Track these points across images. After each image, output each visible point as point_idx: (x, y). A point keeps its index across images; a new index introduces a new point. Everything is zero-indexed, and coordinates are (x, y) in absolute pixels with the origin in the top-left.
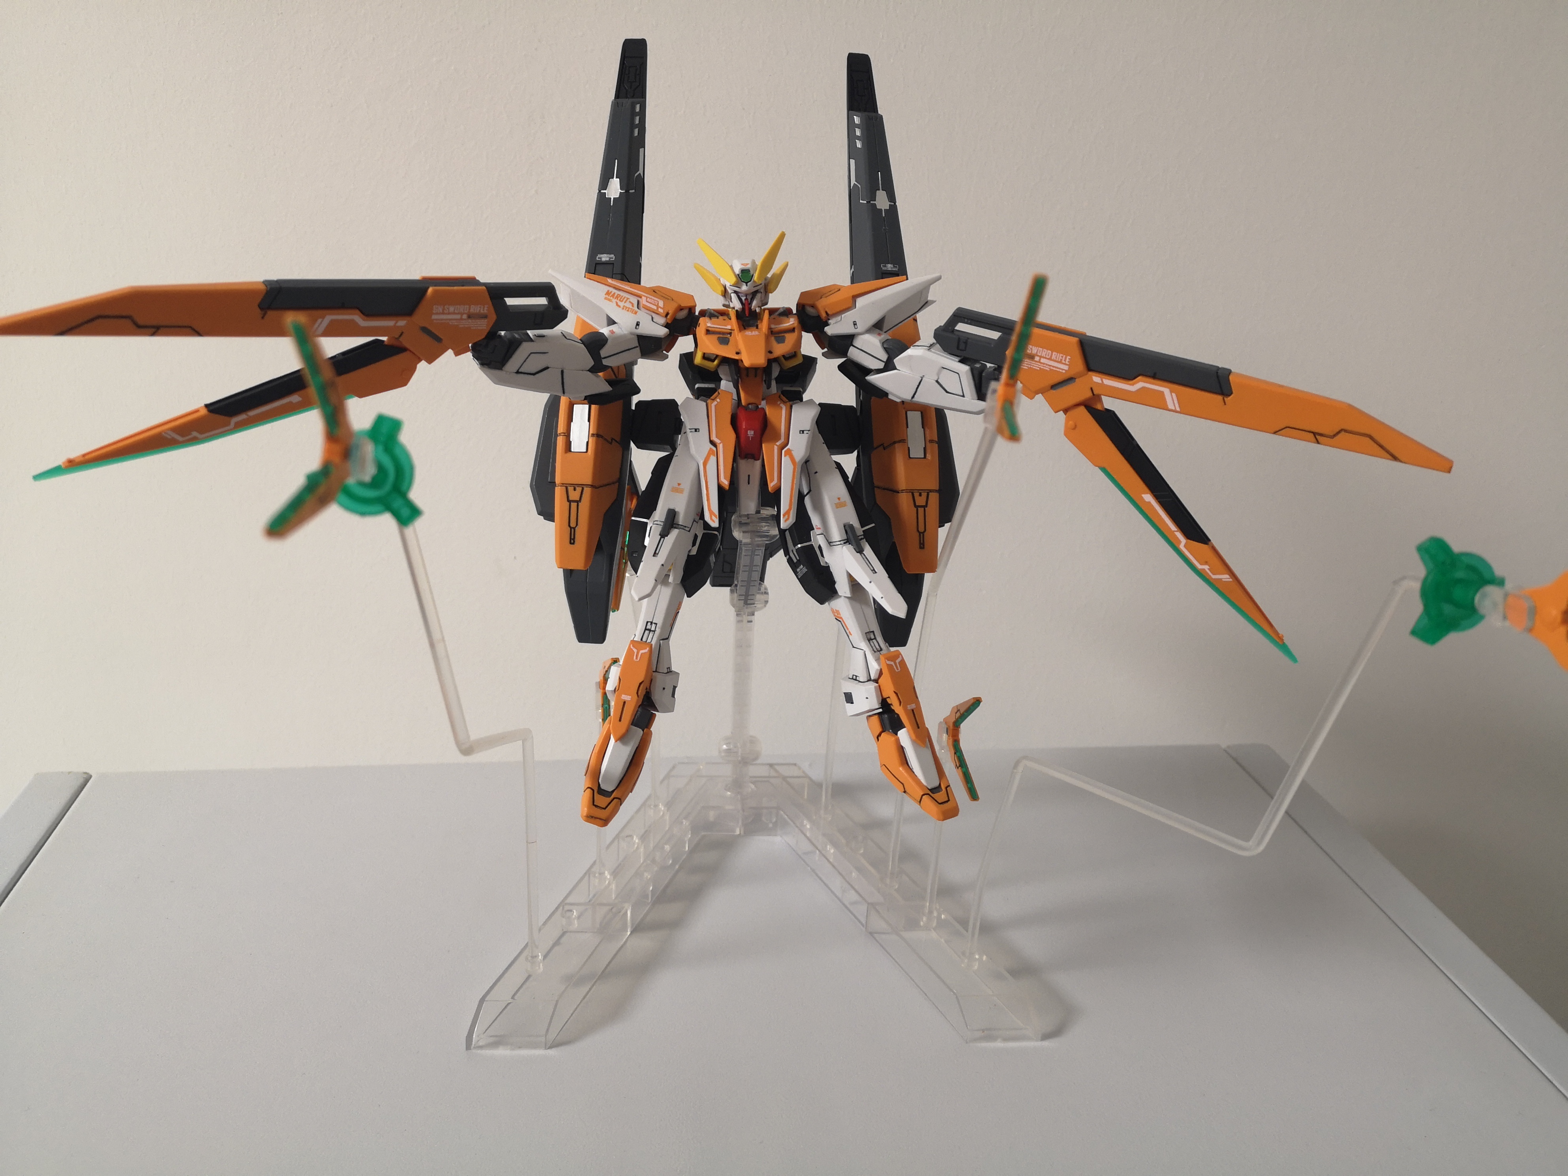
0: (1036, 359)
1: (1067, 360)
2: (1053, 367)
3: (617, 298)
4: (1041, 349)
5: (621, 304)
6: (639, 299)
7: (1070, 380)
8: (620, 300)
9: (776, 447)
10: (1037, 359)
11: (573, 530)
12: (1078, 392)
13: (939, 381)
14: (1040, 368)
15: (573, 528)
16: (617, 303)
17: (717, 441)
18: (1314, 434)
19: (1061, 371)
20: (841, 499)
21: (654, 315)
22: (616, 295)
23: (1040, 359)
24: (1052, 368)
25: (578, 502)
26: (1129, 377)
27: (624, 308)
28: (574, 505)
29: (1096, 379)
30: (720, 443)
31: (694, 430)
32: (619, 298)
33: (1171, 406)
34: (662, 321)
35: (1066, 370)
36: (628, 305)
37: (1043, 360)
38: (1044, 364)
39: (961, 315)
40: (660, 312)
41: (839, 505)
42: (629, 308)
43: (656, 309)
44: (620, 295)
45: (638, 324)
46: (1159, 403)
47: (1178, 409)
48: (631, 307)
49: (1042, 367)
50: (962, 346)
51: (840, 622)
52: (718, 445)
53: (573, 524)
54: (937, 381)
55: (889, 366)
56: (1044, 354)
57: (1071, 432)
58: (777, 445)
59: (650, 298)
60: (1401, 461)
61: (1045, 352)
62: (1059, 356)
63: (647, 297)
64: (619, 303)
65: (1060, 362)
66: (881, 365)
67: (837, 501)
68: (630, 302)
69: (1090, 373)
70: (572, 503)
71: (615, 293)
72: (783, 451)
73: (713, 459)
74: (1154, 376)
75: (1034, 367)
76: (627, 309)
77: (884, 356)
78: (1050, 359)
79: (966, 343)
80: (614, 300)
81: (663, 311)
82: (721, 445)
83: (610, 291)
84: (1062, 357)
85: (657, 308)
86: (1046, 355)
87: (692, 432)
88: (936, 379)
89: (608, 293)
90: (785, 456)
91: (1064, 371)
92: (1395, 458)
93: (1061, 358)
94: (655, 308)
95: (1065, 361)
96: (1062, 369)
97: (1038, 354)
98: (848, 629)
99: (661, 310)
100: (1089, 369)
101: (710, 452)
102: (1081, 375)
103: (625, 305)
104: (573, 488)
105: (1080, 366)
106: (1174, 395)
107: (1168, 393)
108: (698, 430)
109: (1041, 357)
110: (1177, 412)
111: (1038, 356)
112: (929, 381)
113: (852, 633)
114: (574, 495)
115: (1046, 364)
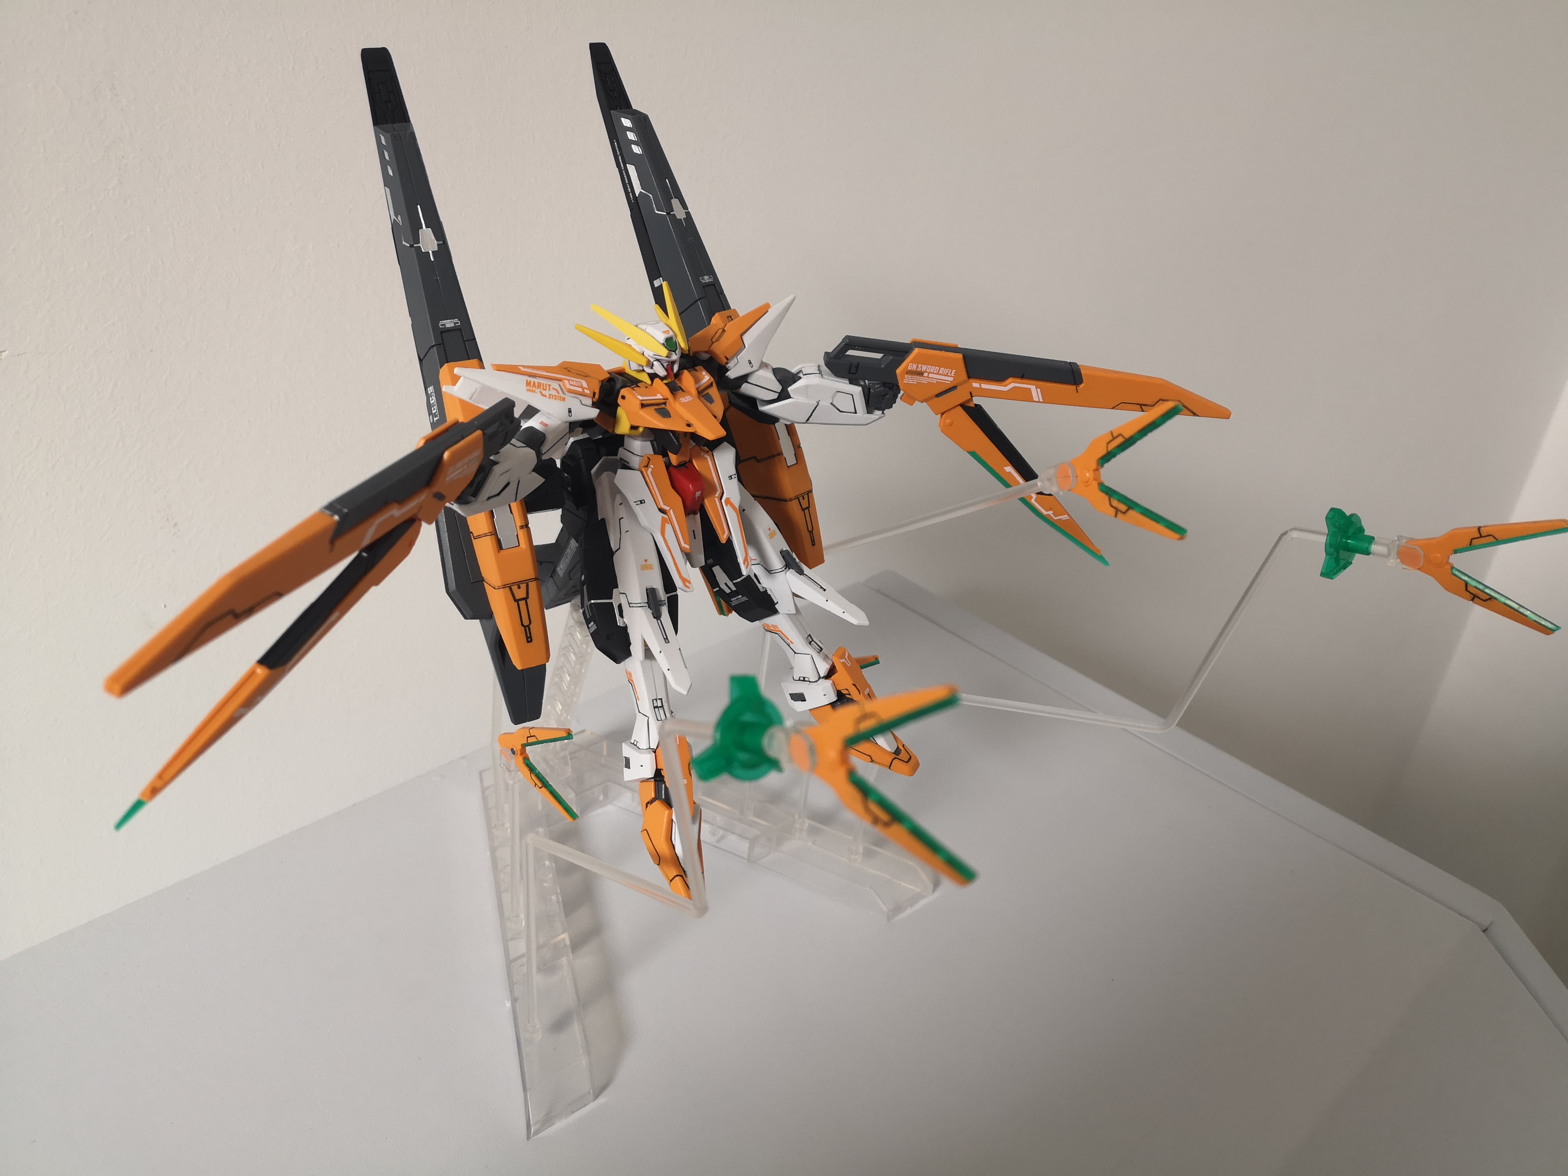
0: (924, 375)
1: (953, 373)
2: (940, 379)
3: (539, 387)
4: (930, 367)
5: (546, 393)
6: (561, 383)
7: (953, 388)
8: (543, 389)
9: (717, 500)
10: (926, 374)
11: (527, 628)
12: (959, 396)
13: (833, 403)
14: (928, 382)
15: (527, 626)
16: (541, 393)
17: (667, 508)
18: (1141, 405)
19: (946, 382)
20: (771, 529)
21: (581, 397)
22: (536, 384)
23: (928, 375)
24: (938, 380)
25: (525, 599)
26: (1000, 378)
27: (551, 396)
28: (522, 603)
29: (976, 385)
30: (670, 510)
31: (639, 503)
32: (542, 387)
33: (1036, 399)
34: (589, 402)
35: (951, 381)
36: (554, 393)
37: (931, 375)
38: (932, 378)
39: (851, 342)
40: (586, 393)
41: (772, 536)
42: (556, 396)
43: (582, 391)
44: (541, 383)
45: (570, 411)
46: (1027, 397)
47: (1041, 400)
48: (557, 394)
49: (930, 381)
50: (853, 370)
51: (777, 635)
52: (667, 512)
53: (526, 623)
54: (832, 404)
55: (784, 395)
56: (932, 371)
57: (947, 430)
58: (717, 497)
59: (572, 380)
60: (1198, 416)
61: (932, 369)
62: (946, 371)
63: (569, 380)
64: (544, 392)
65: (947, 375)
66: (775, 396)
67: (769, 532)
68: (554, 389)
69: (971, 380)
70: (520, 602)
71: (534, 382)
72: (723, 501)
73: (668, 527)
74: (1022, 377)
75: (923, 382)
76: (554, 397)
77: (778, 387)
78: (938, 374)
79: (857, 367)
80: (537, 390)
81: (590, 392)
82: (671, 511)
83: (529, 381)
84: (949, 371)
85: (583, 389)
86: (934, 371)
87: (637, 504)
88: (831, 402)
89: (528, 384)
90: (726, 505)
91: (949, 382)
92: (1195, 414)
93: (947, 372)
94: (580, 390)
95: (951, 373)
96: (948, 381)
97: (927, 371)
98: (788, 639)
99: (587, 392)
100: (969, 377)
101: (664, 521)
102: (961, 384)
103: (550, 392)
104: (517, 586)
105: (964, 376)
106: (1039, 390)
107: (1035, 389)
108: (643, 502)
109: (929, 373)
110: (1039, 402)
111: (927, 372)
112: (825, 403)
113: (793, 641)
114: (520, 593)
115: (934, 378)
